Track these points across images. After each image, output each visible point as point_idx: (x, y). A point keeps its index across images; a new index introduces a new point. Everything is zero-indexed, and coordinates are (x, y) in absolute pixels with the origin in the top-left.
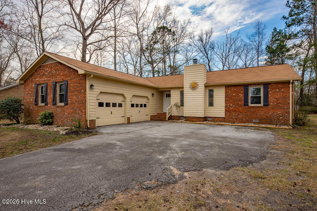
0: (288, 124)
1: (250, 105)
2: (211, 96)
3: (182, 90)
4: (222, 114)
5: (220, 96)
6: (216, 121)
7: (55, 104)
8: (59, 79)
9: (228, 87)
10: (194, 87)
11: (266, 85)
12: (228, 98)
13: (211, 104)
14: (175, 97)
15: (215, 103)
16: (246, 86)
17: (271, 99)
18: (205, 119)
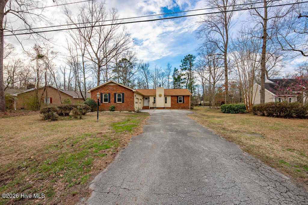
0: (189, 109)
1: (179, 103)
2: (166, 99)
3: (155, 97)
4: (170, 106)
5: (169, 99)
6: (167, 108)
7: (115, 102)
8: (118, 92)
9: (172, 96)
10: (160, 96)
11: (183, 96)
12: (172, 100)
13: (166, 102)
14: (151, 99)
15: (167, 102)
16: (177, 96)
17: (185, 101)
18: (164, 108)
